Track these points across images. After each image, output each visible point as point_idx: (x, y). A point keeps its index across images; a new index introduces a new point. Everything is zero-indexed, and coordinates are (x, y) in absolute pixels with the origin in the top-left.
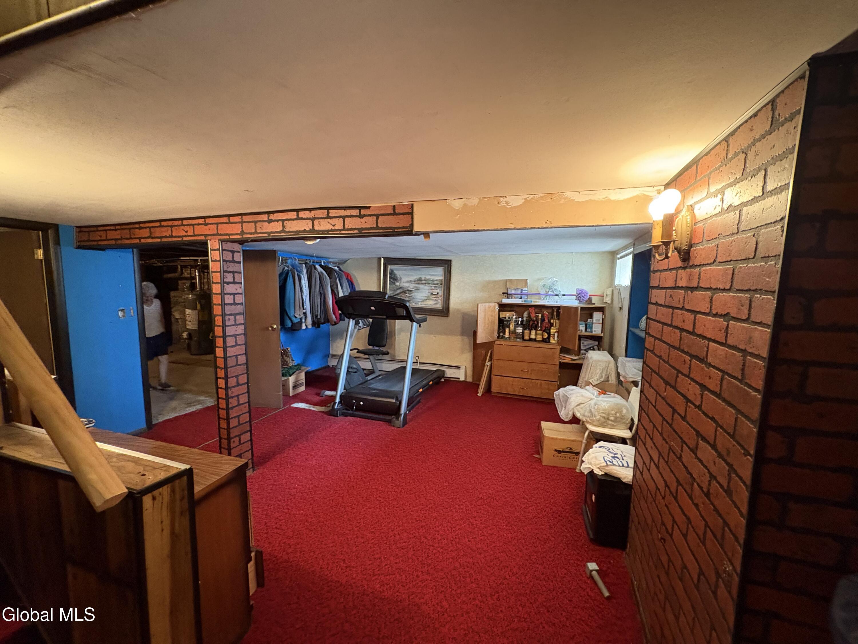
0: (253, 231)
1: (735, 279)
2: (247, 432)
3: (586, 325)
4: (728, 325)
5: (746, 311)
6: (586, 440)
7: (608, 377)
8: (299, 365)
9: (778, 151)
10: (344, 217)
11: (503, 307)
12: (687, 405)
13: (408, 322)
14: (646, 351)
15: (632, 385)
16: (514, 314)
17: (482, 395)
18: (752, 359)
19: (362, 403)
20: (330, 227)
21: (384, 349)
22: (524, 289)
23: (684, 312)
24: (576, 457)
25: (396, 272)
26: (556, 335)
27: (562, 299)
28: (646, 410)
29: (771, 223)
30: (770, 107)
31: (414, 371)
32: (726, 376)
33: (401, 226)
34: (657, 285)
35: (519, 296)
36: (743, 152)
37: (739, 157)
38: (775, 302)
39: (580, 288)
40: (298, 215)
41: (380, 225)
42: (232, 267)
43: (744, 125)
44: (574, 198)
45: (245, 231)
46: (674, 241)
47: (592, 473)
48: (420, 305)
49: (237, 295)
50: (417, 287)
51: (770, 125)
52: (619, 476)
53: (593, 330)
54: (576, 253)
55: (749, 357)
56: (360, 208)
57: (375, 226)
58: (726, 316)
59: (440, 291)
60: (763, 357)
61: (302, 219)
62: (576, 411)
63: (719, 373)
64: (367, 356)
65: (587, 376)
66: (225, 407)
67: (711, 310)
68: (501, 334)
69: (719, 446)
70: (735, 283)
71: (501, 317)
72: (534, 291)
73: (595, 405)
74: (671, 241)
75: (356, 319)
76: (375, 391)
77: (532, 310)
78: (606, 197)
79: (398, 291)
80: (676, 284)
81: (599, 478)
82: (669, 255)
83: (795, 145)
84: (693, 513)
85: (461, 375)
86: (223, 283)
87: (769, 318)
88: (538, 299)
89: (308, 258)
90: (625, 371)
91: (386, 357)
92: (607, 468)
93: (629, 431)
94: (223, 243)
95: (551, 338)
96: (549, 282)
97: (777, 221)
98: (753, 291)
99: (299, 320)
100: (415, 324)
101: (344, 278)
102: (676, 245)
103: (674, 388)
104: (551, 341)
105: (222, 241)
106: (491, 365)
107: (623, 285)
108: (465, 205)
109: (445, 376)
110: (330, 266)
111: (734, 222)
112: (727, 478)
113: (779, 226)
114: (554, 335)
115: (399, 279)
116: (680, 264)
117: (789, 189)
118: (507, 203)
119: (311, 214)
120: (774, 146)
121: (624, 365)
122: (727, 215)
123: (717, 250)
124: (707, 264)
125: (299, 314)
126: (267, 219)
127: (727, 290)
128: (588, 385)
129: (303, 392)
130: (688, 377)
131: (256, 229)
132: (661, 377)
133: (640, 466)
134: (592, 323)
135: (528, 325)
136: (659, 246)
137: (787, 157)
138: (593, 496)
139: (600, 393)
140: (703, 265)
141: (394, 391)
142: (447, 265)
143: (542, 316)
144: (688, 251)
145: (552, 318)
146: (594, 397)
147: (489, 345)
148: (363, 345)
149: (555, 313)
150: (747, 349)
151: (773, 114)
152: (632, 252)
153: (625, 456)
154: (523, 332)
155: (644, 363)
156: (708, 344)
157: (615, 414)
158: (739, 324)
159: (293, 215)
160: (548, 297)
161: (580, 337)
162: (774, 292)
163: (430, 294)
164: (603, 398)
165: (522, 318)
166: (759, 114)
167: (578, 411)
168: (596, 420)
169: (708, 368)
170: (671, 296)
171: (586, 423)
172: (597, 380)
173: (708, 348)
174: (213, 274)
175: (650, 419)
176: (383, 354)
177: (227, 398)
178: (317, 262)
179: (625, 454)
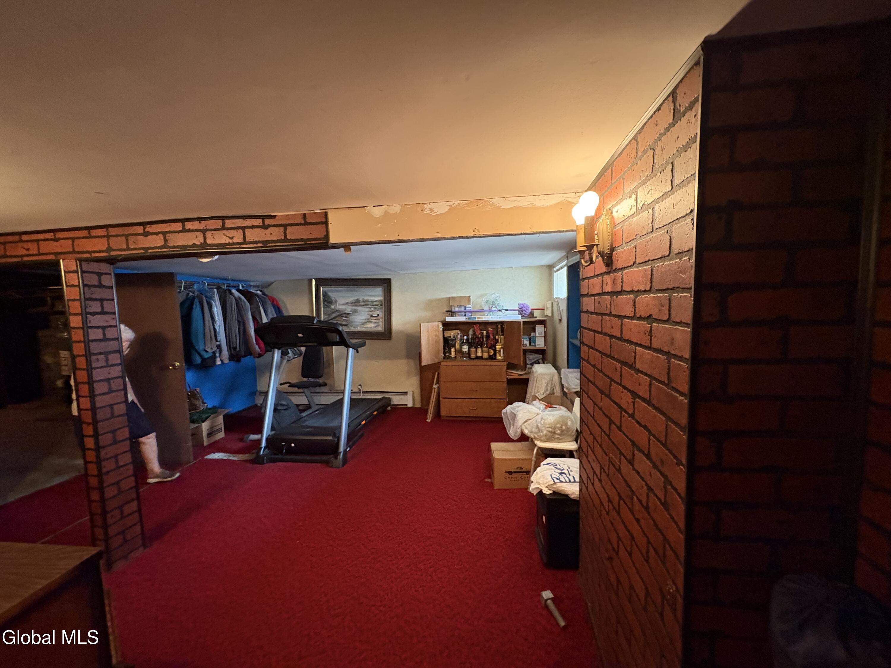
0: (124, 246)
1: (654, 279)
2: (133, 500)
3: (530, 339)
4: (651, 327)
5: (667, 312)
6: (536, 458)
7: (553, 390)
8: (214, 407)
9: (683, 142)
10: (243, 229)
11: (447, 326)
12: (621, 414)
13: (342, 348)
14: (582, 360)
15: (575, 395)
16: (459, 332)
17: (431, 421)
18: (676, 361)
19: (293, 445)
20: (226, 240)
21: (320, 380)
22: (467, 306)
23: (612, 318)
24: (526, 476)
25: (330, 294)
26: (502, 351)
27: (506, 314)
28: (586, 421)
29: (682, 217)
30: (671, 99)
31: (353, 402)
32: (654, 381)
33: (313, 237)
34: (586, 293)
35: (463, 314)
36: (651, 149)
37: (648, 154)
38: (693, 299)
39: (521, 302)
40: (184, 226)
41: (289, 237)
42: (98, 293)
43: (650, 121)
44: (500, 205)
45: (114, 247)
46: (597, 245)
47: (541, 492)
48: (359, 329)
49: (109, 329)
50: (355, 309)
51: (672, 117)
52: (567, 493)
53: (537, 343)
54: (516, 268)
55: (673, 360)
56: (263, 217)
57: (283, 238)
58: (649, 318)
59: (380, 313)
60: (686, 359)
61: (189, 231)
62: (523, 427)
63: (648, 378)
64: (301, 390)
65: (533, 390)
66: (95, 472)
67: (635, 313)
68: (447, 354)
69: (653, 455)
70: (654, 283)
71: (446, 336)
72: (478, 308)
73: (541, 420)
74: (594, 245)
75: (283, 349)
76: (309, 429)
77: (476, 327)
78: (532, 204)
79: (334, 315)
80: (602, 290)
81: (548, 497)
82: (594, 260)
83: (697, 134)
84: (636, 529)
85: (408, 401)
86: (85, 314)
87: (687, 316)
88: (483, 316)
89: (221, 281)
90: (568, 383)
91: (324, 389)
92: (555, 486)
93: (575, 442)
94: (83, 263)
95: (498, 355)
96: (491, 298)
97: (687, 214)
98: (671, 289)
99: (212, 354)
100: (351, 349)
101: (269, 303)
102: (599, 250)
103: (608, 396)
104: (497, 358)
105: (81, 260)
106: (439, 387)
107: (561, 297)
108: (386, 213)
109: (392, 404)
110: (251, 290)
111: (648, 220)
112: (663, 490)
113: (689, 220)
114: (500, 351)
115: (334, 301)
116: (604, 269)
117: (695, 179)
118: (431, 210)
119: (202, 225)
120: (678, 137)
121: (566, 376)
122: (642, 214)
123: (636, 251)
124: (629, 267)
125: (210, 348)
126: (142, 232)
127: (648, 291)
128: (535, 400)
129: (222, 439)
130: (620, 384)
131: (128, 245)
132: (597, 387)
133: (585, 480)
134: (536, 337)
135: (474, 343)
136: (584, 251)
137: (691, 147)
138: (544, 517)
139: (547, 407)
140: (625, 267)
141: (332, 427)
142: (386, 285)
143: (487, 333)
144: (611, 255)
145: (497, 334)
146: (540, 412)
147: (434, 367)
148: (296, 378)
149: (500, 329)
150: (671, 351)
151: (675, 106)
152: (567, 264)
153: (571, 471)
154: (469, 350)
155: (581, 373)
156: (636, 349)
157: (561, 427)
158: (661, 325)
159: (178, 226)
160: (491, 313)
161: (525, 352)
162: (691, 288)
163: (369, 316)
164: (549, 411)
165: (468, 336)
166: (662, 108)
167: (526, 428)
168: (543, 435)
169: (637, 374)
170: (599, 303)
171: (534, 440)
172: (543, 394)
173: (635, 353)
174: (70, 302)
175: (590, 432)
176: (320, 385)
177: (99, 461)
178: (233, 287)
179: (571, 468)
